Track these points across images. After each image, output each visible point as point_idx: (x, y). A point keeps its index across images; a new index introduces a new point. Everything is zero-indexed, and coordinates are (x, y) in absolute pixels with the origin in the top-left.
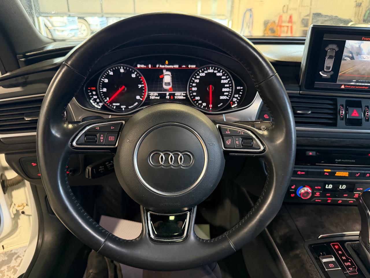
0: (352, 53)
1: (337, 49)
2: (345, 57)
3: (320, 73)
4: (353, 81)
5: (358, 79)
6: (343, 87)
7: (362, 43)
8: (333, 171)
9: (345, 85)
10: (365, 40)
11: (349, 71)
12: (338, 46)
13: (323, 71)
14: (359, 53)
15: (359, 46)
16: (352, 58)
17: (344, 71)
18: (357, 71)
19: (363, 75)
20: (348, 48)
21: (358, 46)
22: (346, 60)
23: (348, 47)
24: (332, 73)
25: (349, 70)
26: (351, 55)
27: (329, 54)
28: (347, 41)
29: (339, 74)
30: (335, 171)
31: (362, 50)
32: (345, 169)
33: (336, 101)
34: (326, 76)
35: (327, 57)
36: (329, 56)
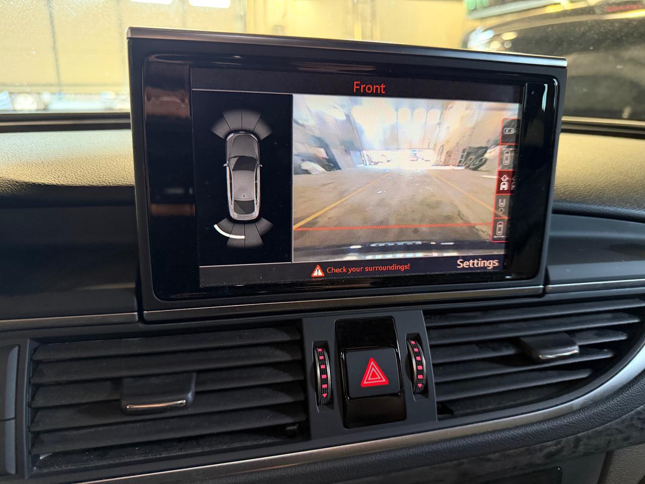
0: (325, 146)
1: (264, 133)
2: (303, 160)
3: (216, 226)
4: (352, 247)
5: (367, 240)
6: (318, 273)
7: (356, 103)
9: (323, 266)
10: (365, 94)
11: (331, 214)
12: (265, 119)
13: (224, 222)
14: (352, 145)
15: (348, 116)
16: (331, 164)
17: (308, 216)
18: (358, 209)
19: (381, 223)
20: (305, 123)
21: (344, 118)
22: (307, 172)
23: (307, 120)
24: (265, 224)
25: (327, 209)
26: (322, 153)
27: (233, 152)
28: (297, 98)
29: (294, 227)
31: (362, 132)
33: (300, 331)
34: (243, 237)
35: (230, 165)
36: (237, 159)
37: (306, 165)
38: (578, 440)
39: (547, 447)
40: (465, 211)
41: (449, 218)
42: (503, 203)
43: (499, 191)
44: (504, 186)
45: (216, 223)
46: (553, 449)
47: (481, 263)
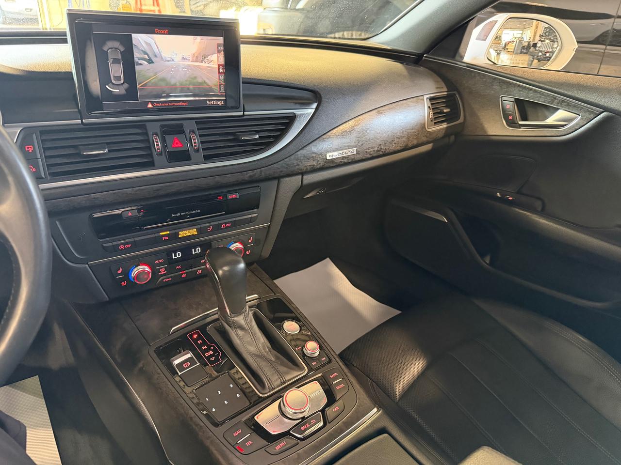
0: (147, 54)
1: (122, 49)
2: (139, 60)
3: (107, 86)
4: (162, 95)
5: (168, 92)
6: (150, 106)
7: (157, 37)
8: (174, 231)
9: (152, 103)
10: (160, 34)
11: (152, 81)
12: (122, 43)
13: (110, 84)
16: (150, 61)
17: (143, 82)
18: (163, 80)
19: (173, 85)
20: (138, 45)
22: (141, 64)
24: (126, 85)
25: (150, 79)
26: (146, 57)
27: (111, 57)
28: (133, 35)
29: (138, 87)
30: (177, 231)
32: (190, 225)
33: (146, 129)
34: (118, 91)
35: (110, 62)
36: (112, 59)
37: (140, 62)
38: (261, 171)
39: (249, 173)
40: (207, 81)
41: (201, 84)
42: (222, 78)
43: (219, 73)
44: (221, 71)
45: (107, 85)
46: (252, 174)
47: (217, 103)
